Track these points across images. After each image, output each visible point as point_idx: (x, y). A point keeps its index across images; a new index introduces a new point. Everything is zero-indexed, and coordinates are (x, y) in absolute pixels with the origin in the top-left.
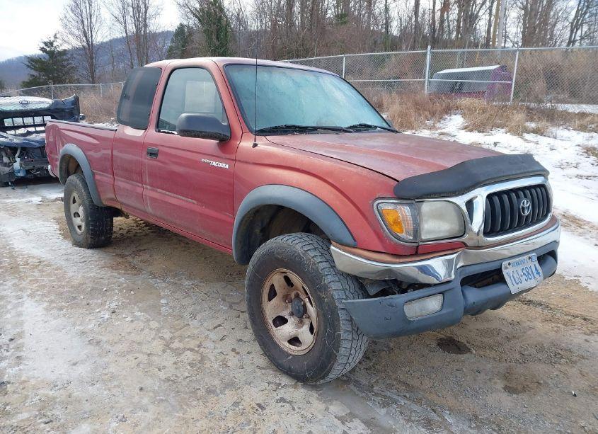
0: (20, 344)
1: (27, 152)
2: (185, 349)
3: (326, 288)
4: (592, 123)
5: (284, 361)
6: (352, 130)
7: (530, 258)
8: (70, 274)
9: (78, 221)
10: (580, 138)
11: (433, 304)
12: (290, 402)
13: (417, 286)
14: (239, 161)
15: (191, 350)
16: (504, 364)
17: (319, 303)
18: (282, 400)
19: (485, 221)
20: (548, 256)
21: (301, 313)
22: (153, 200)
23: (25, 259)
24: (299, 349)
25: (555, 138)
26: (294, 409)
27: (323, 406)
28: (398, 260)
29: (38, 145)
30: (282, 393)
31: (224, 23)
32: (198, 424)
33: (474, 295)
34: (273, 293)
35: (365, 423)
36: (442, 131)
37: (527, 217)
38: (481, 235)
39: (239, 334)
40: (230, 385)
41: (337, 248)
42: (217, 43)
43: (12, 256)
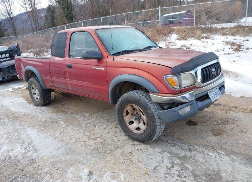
0: (33, 145)
1: (2, 70)
2: (97, 138)
3: (149, 109)
4: (227, 31)
5: (135, 136)
6: (146, 49)
7: (216, 89)
8: (40, 117)
9: (35, 96)
10: (223, 38)
11: (188, 109)
12: (141, 150)
13: (182, 103)
14: (108, 67)
15: (99, 138)
16: (211, 127)
17: (147, 114)
18: (138, 150)
19: (202, 77)
20: (222, 87)
21: (139, 119)
22: (71, 85)
23: (18, 114)
24: (140, 131)
25: (214, 39)
26: (143, 152)
27: (153, 150)
28: (174, 96)
29: (6, 67)
30: (137, 147)
31: (69, 3)
32: (111, 162)
33: (200, 104)
34: (127, 113)
35: (169, 153)
36: (169, 41)
37: (214, 74)
38: (201, 83)
39: (114, 130)
40: (118, 147)
41: (152, 94)
42: (68, 13)
43: (12, 114)
